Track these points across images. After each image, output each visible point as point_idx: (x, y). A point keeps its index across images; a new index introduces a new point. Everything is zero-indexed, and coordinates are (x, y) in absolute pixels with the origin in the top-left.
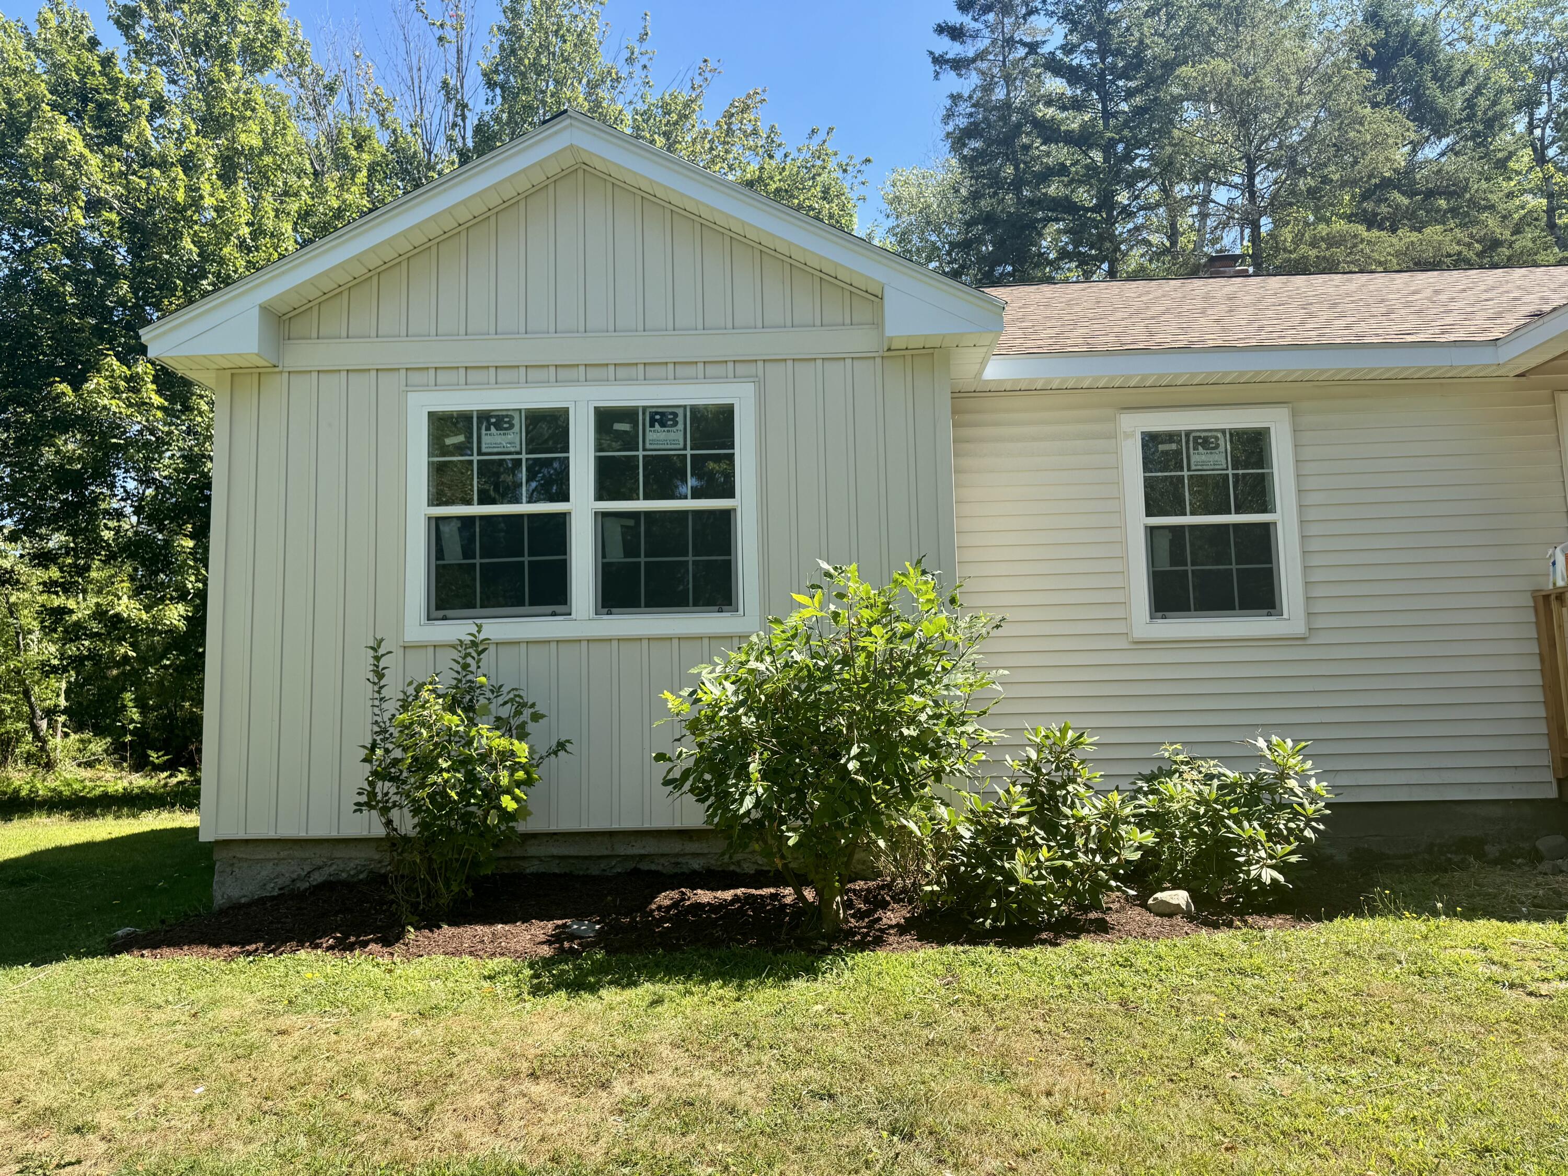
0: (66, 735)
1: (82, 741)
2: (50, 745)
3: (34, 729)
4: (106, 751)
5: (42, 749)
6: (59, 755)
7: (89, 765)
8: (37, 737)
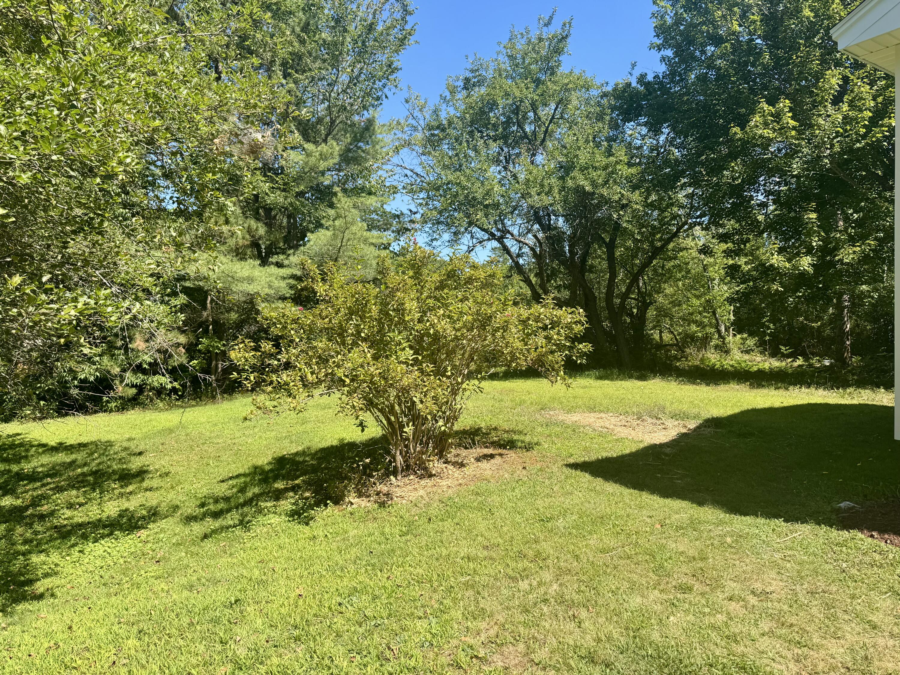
0: (735, 335)
1: (742, 338)
2: (727, 340)
3: (719, 332)
4: (755, 344)
5: (724, 343)
6: (731, 346)
7: (747, 352)
8: (720, 336)
